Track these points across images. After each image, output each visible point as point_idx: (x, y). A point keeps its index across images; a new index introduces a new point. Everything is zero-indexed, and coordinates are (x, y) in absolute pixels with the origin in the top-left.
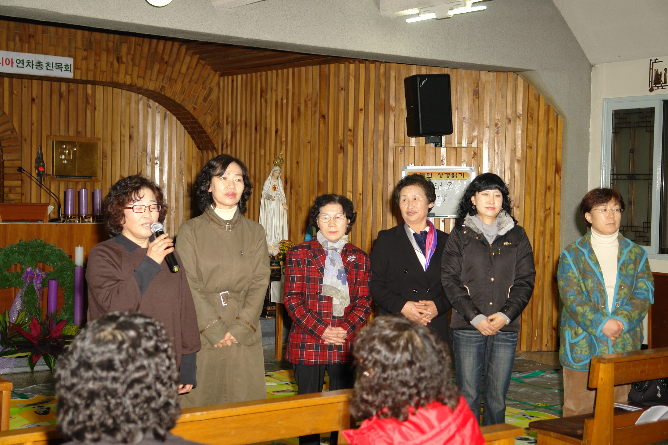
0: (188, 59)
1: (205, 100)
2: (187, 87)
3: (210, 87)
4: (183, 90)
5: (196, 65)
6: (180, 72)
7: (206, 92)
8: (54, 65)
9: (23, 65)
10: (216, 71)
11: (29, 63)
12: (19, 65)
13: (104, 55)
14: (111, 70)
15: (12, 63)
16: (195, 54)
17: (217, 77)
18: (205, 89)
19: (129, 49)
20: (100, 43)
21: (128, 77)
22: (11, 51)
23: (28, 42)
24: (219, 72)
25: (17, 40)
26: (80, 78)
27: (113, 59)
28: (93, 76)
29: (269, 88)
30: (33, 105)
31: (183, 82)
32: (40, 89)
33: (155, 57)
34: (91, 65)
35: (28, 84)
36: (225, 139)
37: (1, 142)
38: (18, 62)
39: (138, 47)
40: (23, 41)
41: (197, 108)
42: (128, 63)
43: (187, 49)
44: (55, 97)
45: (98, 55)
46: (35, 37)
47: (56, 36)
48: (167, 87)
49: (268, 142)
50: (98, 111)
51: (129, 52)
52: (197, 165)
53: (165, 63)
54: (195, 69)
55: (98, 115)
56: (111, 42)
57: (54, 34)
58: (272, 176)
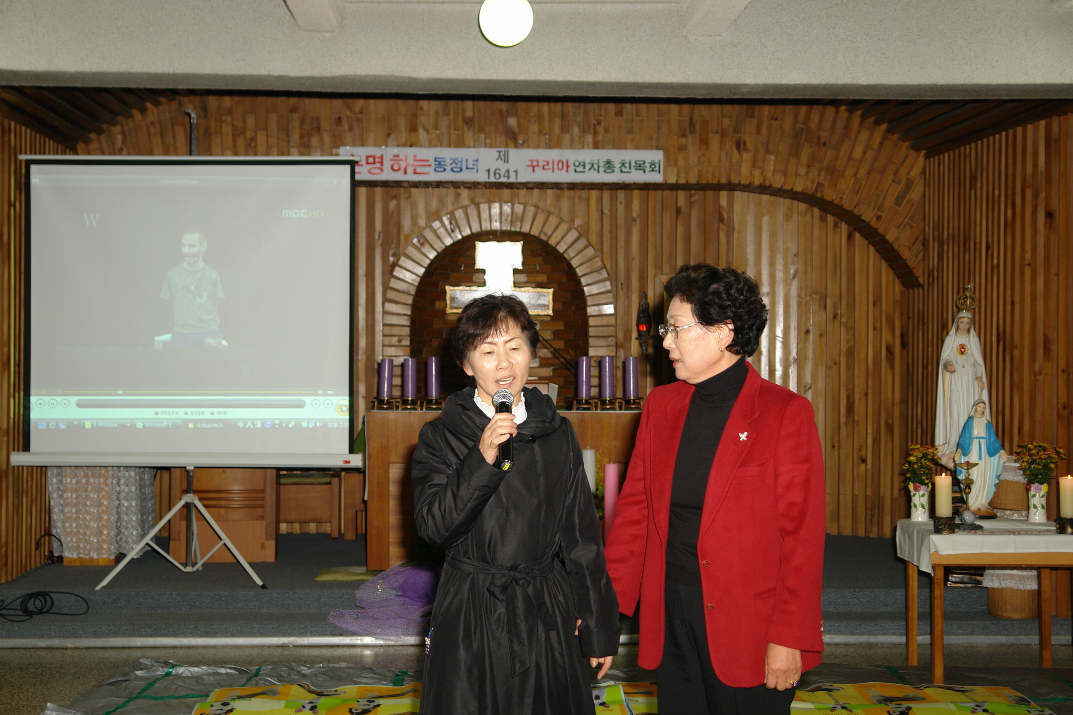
0: (864, 136)
1: (899, 201)
2: (864, 182)
4: (858, 186)
5: (881, 144)
6: (850, 158)
7: (900, 188)
8: (633, 164)
9: (584, 168)
10: (916, 148)
11: (592, 165)
12: (579, 169)
13: (715, 141)
14: (728, 163)
15: (568, 166)
16: (877, 123)
17: (921, 159)
18: (899, 183)
19: (759, 127)
20: (707, 122)
21: (757, 173)
22: (566, 148)
23: (592, 131)
24: (924, 152)
25: (576, 130)
26: (675, 182)
27: (729, 145)
28: (697, 176)
29: (979, 170)
30: (634, 230)
31: (855, 175)
32: (645, 203)
33: (804, 137)
34: (693, 159)
35: (625, 198)
36: (931, 267)
37: (585, 289)
38: (577, 164)
39: (774, 122)
40: (584, 132)
41: (884, 215)
42: (756, 149)
43: (864, 117)
44: (668, 214)
45: (704, 142)
46: (603, 124)
47: (635, 118)
48: (826, 184)
49: (977, 266)
50: (739, 233)
51: (758, 132)
52: (902, 314)
53: (821, 144)
54: (879, 150)
55: (738, 239)
56: (727, 119)
57: (633, 116)
58: (957, 329)
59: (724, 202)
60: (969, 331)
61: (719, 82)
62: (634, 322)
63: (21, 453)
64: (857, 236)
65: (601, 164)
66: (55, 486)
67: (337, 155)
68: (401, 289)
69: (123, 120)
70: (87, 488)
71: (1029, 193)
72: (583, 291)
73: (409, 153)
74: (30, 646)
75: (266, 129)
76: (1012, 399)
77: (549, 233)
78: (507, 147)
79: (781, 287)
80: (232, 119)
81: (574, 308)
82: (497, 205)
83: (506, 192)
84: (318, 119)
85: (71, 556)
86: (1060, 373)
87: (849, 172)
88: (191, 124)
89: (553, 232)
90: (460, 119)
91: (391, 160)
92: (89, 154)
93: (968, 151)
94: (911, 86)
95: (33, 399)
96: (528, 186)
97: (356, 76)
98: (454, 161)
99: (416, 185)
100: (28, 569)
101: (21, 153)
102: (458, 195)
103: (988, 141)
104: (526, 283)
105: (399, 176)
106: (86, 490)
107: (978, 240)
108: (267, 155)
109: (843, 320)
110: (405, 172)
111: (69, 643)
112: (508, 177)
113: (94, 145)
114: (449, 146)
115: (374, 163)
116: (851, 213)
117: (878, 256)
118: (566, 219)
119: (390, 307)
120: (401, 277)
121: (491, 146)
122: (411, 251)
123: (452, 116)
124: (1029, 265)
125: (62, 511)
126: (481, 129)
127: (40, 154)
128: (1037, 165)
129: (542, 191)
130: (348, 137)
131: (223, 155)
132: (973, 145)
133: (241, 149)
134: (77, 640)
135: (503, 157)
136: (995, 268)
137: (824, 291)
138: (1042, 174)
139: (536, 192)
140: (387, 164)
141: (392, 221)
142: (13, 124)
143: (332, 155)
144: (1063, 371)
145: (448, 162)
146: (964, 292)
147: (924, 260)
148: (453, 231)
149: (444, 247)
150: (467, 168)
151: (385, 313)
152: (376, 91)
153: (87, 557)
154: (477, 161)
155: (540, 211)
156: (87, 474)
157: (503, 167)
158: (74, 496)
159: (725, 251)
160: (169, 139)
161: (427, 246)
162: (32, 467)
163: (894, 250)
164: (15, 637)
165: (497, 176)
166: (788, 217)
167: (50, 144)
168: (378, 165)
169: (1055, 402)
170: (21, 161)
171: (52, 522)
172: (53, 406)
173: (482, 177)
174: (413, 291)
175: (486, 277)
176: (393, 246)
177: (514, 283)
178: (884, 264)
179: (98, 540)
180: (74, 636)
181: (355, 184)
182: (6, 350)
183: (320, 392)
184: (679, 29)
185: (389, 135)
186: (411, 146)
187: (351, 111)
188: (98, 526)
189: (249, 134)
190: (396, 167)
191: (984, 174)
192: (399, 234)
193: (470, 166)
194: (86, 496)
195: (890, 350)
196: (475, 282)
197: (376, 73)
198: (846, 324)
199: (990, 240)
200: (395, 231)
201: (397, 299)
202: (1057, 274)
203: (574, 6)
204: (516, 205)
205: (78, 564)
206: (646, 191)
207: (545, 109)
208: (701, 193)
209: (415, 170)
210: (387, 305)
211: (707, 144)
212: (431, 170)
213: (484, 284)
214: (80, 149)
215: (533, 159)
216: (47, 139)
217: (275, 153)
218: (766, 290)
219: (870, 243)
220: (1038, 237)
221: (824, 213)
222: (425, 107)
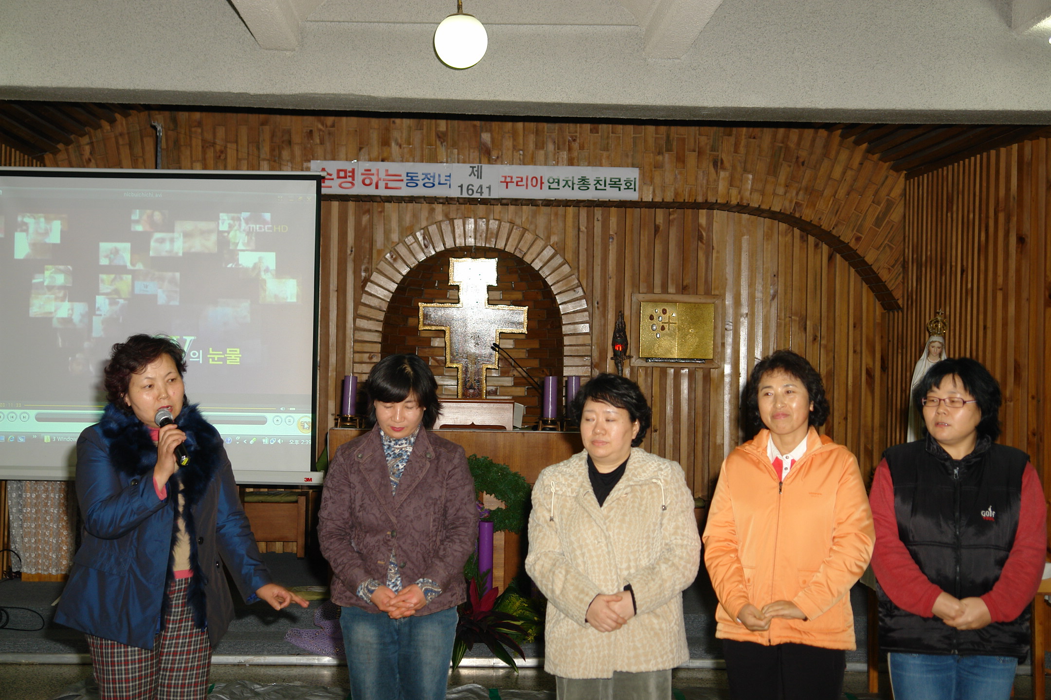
0: (844, 156)
1: (878, 222)
2: (843, 202)
3: (888, 200)
4: (837, 207)
5: (861, 164)
6: (829, 178)
7: (880, 208)
8: (608, 182)
9: (558, 185)
10: (896, 169)
11: (567, 182)
12: (552, 186)
13: (691, 159)
14: (705, 182)
15: (542, 183)
16: (857, 143)
17: (902, 179)
18: (879, 204)
19: (736, 146)
20: (684, 139)
21: (734, 192)
22: (541, 165)
23: (567, 148)
25: (551, 147)
26: (651, 200)
27: (707, 164)
28: (672, 194)
29: (955, 193)
30: (610, 248)
31: (834, 196)
32: (622, 221)
33: (782, 156)
34: (669, 177)
35: (602, 215)
36: (910, 289)
37: (560, 306)
38: (551, 181)
39: (752, 140)
40: (558, 149)
41: (863, 237)
42: (734, 167)
43: (843, 137)
44: (646, 233)
45: (681, 160)
46: (578, 140)
47: (611, 135)
48: (805, 204)
49: (953, 289)
50: (718, 252)
51: (736, 152)
52: (882, 337)
53: (800, 164)
54: (859, 170)
55: (717, 258)
56: (704, 137)
57: (609, 133)
58: (929, 354)
59: (703, 221)
60: (940, 355)
61: (677, 104)
62: (610, 342)
64: (838, 256)
65: (576, 181)
66: (15, 500)
67: (308, 169)
68: (373, 305)
69: (92, 131)
70: (47, 503)
71: (1002, 217)
72: (559, 309)
73: (380, 168)
75: (237, 142)
77: (525, 250)
78: (480, 163)
79: (760, 307)
80: (203, 131)
81: (549, 327)
82: (472, 220)
83: (481, 208)
84: (289, 132)
85: (29, 572)
86: (1030, 399)
87: (828, 192)
88: (157, 137)
89: (529, 249)
90: (434, 134)
91: (362, 174)
92: (58, 166)
93: (945, 173)
94: (869, 110)
96: (503, 202)
97: (315, 94)
98: (426, 175)
99: (389, 199)
102: (432, 211)
103: (964, 164)
104: (501, 300)
105: (371, 191)
106: (46, 505)
107: (954, 264)
108: (237, 169)
109: (824, 342)
110: (377, 187)
111: (23, 659)
112: (481, 193)
113: (62, 156)
114: (422, 161)
115: (345, 177)
116: (829, 233)
117: (859, 278)
118: (542, 236)
119: (363, 323)
120: (373, 292)
121: (464, 162)
122: (383, 266)
123: (425, 130)
124: (1001, 289)
125: (21, 526)
126: (454, 145)
127: (5, 165)
128: (1010, 189)
129: (517, 207)
130: (319, 151)
131: (192, 169)
132: (950, 167)
133: (211, 161)
134: (31, 656)
135: (476, 173)
136: (969, 292)
137: (804, 313)
138: (1014, 198)
139: (512, 208)
140: (359, 178)
141: (365, 235)
143: (302, 170)
144: (1033, 398)
145: (421, 177)
146: (935, 316)
147: (903, 283)
148: (426, 247)
149: (417, 263)
150: (440, 184)
151: (356, 329)
153: (46, 573)
154: (450, 176)
155: (515, 227)
156: (47, 488)
157: (476, 182)
158: (34, 511)
159: (704, 271)
160: (138, 150)
161: (400, 261)
163: (874, 272)
165: (470, 192)
166: (768, 236)
167: (16, 154)
168: (350, 179)
171: (11, 537)
172: (12, 419)
173: (455, 193)
174: (385, 307)
175: (460, 294)
176: (366, 261)
177: (488, 300)
178: (865, 287)
179: (57, 556)
180: (28, 652)
181: (322, 199)
183: (282, 409)
184: (638, 51)
185: (361, 149)
186: (383, 160)
187: (323, 124)
188: (57, 541)
189: (218, 148)
190: (367, 182)
191: (960, 196)
192: (371, 249)
193: (441, 182)
194: (46, 511)
195: (870, 374)
196: (448, 299)
197: (336, 92)
198: (826, 347)
199: (965, 264)
200: (367, 246)
201: (369, 315)
202: (1028, 300)
203: (533, 27)
204: (491, 222)
205: (37, 580)
206: (623, 209)
207: (520, 125)
208: (679, 210)
209: (387, 184)
210: (357, 319)
211: (684, 162)
212: (403, 184)
213: (458, 301)
214: (47, 162)
215: (507, 175)
216: (13, 150)
217: (245, 167)
218: (745, 310)
219: (850, 264)
220: (1010, 261)
221: (804, 234)
222: (398, 121)
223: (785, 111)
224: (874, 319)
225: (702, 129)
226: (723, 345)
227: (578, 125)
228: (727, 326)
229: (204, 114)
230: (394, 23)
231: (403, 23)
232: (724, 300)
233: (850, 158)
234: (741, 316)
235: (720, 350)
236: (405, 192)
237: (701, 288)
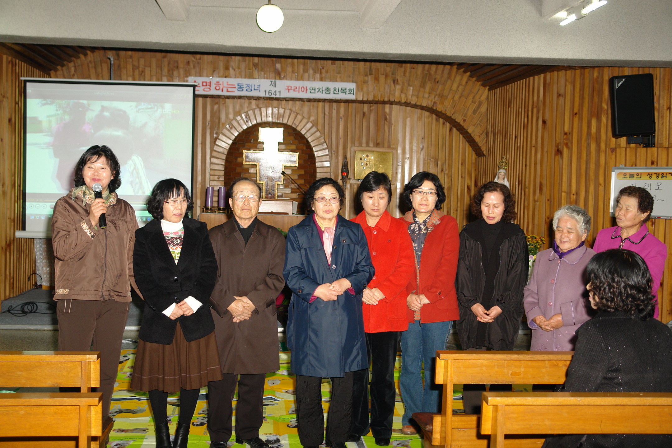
0: (458, 78)
1: (475, 112)
2: (457, 102)
4: (454, 104)
5: (467, 83)
6: (451, 90)
7: (475, 105)
8: (340, 90)
9: (315, 91)
10: (484, 85)
11: (319, 90)
12: (312, 92)
13: (382, 79)
14: (389, 90)
15: (306, 90)
16: (465, 72)
17: (487, 91)
18: (475, 103)
19: (405, 73)
20: (378, 69)
21: (403, 96)
22: (306, 81)
23: (319, 72)
24: (488, 87)
25: (311, 71)
26: (361, 99)
27: (390, 81)
28: (372, 97)
29: (513, 98)
30: (341, 123)
31: (453, 98)
32: (347, 110)
33: (427, 78)
34: (371, 88)
35: (337, 107)
36: (489, 146)
37: (315, 153)
38: (311, 89)
39: (413, 70)
40: (315, 72)
41: (467, 119)
42: (403, 84)
43: (458, 69)
44: (359, 116)
45: (377, 79)
46: (325, 69)
47: (342, 66)
48: (438, 102)
49: (511, 147)
50: (394, 126)
51: (404, 75)
52: (475, 170)
53: (436, 82)
54: (465, 86)
55: (394, 129)
56: (389, 68)
57: (340, 65)
59: (387, 110)
60: (504, 179)
61: (377, 52)
62: (340, 171)
63: (21, 231)
64: (454, 129)
65: (324, 89)
66: (38, 249)
67: (187, 81)
68: (219, 151)
69: (75, 59)
71: (535, 110)
72: (314, 155)
73: (224, 81)
74: (26, 329)
75: (150, 67)
76: (524, 213)
77: (297, 124)
78: (275, 79)
79: (415, 154)
80: (133, 60)
81: (309, 163)
82: (270, 109)
83: (275, 102)
84: (177, 62)
85: (46, 285)
86: (547, 201)
87: (450, 97)
88: (111, 64)
89: (299, 124)
90: (252, 64)
91: (215, 84)
92: (57, 77)
93: (508, 88)
95: (27, 204)
96: (286, 99)
97: (195, 43)
98: (248, 85)
99: (228, 97)
100: (24, 291)
101: (21, 76)
102: (250, 103)
104: (285, 149)
105: (219, 93)
107: (511, 133)
108: (151, 80)
109: (446, 172)
110: (222, 91)
112: (276, 95)
113: (60, 72)
114: (245, 78)
115: (206, 86)
116: (450, 118)
117: (465, 140)
118: (306, 117)
119: (214, 160)
120: (220, 145)
121: (267, 79)
122: (225, 131)
123: (247, 62)
124: (534, 146)
126: (262, 70)
127: (31, 77)
128: (539, 97)
129: (294, 102)
130: (193, 71)
131: (127, 80)
132: (510, 85)
133: (137, 77)
135: (273, 84)
136: (518, 148)
137: (437, 157)
138: (541, 101)
139: (291, 102)
140: (213, 86)
141: (216, 115)
142: (17, 61)
143: (184, 82)
144: (548, 200)
145: (245, 86)
146: (502, 159)
147: (486, 143)
148: (247, 122)
149: (242, 130)
150: (254, 89)
151: (211, 163)
152: (205, 51)
154: (260, 86)
155: (292, 112)
157: (273, 89)
159: (387, 135)
160: (99, 70)
161: (234, 129)
162: (26, 238)
163: (472, 137)
164: (18, 324)
165: (270, 94)
166: (420, 119)
167: (37, 72)
168: (209, 87)
169: (544, 216)
170: (21, 80)
171: (36, 267)
172: (38, 208)
173: (262, 94)
174: (226, 152)
175: (264, 146)
176: (216, 128)
177: (279, 149)
178: (467, 144)
181: (195, 96)
182: (13, 178)
184: (358, 24)
185: (214, 71)
186: (225, 77)
187: (195, 58)
189: (141, 69)
190: (218, 88)
191: (515, 100)
192: (219, 122)
193: (256, 89)
195: (469, 188)
196: (258, 148)
197: (205, 42)
198: (447, 176)
199: (517, 133)
200: (217, 121)
201: (217, 156)
202: (547, 152)
203: (306, 11)
204: (280, 109)
206: (347, 104)
207: (296, 61)
208: (375, 105)
209: (227, 89)
210: (212, 159)
211: (378, 80)
212: (236, 90)
213: (263, 150)
214: (52, 75)
215: (289, 85)
216: (35, 69)
217: (155, 79)
218: (408, 156)
219: (460, 133)
220: (539, 133)
221: (438, 117)
222: (233, 57)
223: (431, 56)
224: (472, 161)
225: (388, 64)
226: (397, 173)
227: (325, 61)
228: (399, 164)
229: (133, 53)
230: (235, 8)
231: (240, 8)
232: (397, 150)
233: (461, 80)
234: (406, 158)
235: (395, 175)
236: (237, 93)
237: (386, 145)
